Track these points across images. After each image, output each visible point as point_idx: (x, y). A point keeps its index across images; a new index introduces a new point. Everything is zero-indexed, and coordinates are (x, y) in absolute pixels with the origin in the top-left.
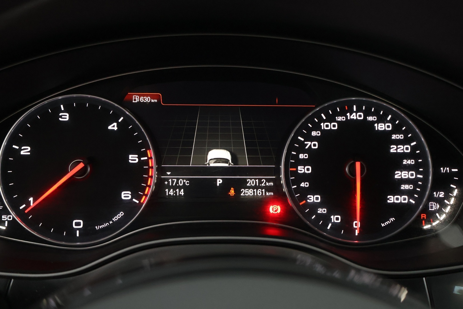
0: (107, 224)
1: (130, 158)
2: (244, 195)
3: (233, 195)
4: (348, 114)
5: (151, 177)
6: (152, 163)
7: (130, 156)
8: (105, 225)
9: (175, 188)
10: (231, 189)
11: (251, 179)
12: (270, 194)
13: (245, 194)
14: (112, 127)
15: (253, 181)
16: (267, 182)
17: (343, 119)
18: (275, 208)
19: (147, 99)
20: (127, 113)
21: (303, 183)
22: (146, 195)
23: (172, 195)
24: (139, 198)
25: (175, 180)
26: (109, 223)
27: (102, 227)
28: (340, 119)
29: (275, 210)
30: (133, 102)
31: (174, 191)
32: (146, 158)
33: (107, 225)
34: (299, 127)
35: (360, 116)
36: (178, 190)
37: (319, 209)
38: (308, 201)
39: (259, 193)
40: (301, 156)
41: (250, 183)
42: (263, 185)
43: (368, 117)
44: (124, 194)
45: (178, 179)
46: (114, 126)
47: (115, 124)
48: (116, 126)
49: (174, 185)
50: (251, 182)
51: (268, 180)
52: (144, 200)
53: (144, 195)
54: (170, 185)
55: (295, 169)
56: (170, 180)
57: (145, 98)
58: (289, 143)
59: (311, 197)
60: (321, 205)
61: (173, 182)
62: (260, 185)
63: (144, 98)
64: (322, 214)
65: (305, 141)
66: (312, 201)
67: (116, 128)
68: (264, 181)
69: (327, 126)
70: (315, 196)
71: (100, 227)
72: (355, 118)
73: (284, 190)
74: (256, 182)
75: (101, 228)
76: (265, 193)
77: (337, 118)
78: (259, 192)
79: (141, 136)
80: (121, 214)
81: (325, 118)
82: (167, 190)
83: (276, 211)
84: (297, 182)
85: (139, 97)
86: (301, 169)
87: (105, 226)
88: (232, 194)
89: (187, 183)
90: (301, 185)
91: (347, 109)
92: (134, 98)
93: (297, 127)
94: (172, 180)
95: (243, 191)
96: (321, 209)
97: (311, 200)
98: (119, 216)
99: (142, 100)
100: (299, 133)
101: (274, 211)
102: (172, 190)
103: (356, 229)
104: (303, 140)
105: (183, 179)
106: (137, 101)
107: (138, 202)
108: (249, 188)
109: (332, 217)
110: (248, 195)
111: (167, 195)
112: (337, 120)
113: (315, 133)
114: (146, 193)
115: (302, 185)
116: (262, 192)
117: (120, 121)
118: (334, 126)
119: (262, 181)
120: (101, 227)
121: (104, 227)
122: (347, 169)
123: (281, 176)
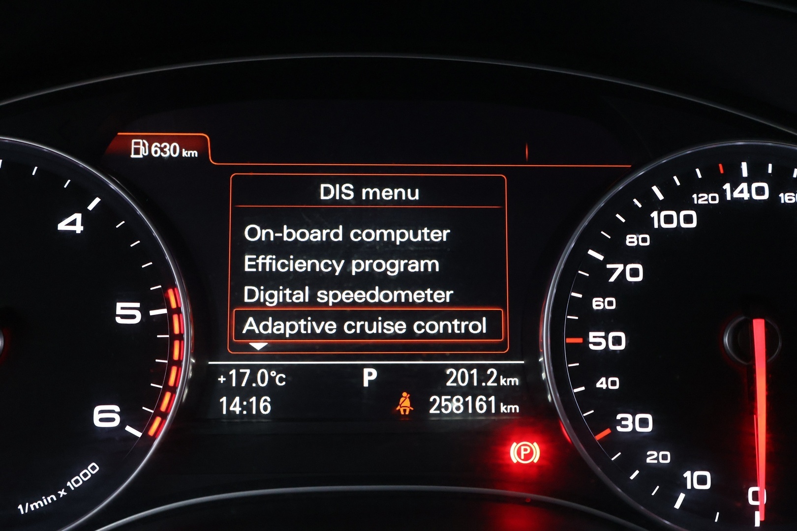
0: (52, 499)
1: (119, 311)
2: (438, 412)
3: (407, 413)
4: (727, 187)
5: (178, 363)
6: (181, 324)
7: (119, 305)
8: (45, 500)
9: (246, 393)
10: (402, 397)
11: (457, 367)
12: (511, 408)
13: (441, 411)
14: (67, 225)
15: (463, 374)
16: (501, 377)
17: (714, 198)
18: (525, 450)
19: (171, 150)
20: (113, 186)
21: (603, 379)
22: (164, 416)
23: (238, 413)
24: (143, 423)
25: (246, 373)
26: (58, 496)
27: (37, 507)
28: (703, 199)
29: (525, 455)
30: (133, 156)
31: (245, 403)
32: (164, 311)
33: (50, 501)
34: (590, 223)
35: (760, 191)
36: (253, 399)
37: (649, 453)
38: (619, 429)
39: (481, 407)
40: (598, 304)
41: (456, 380)
42: (489, 384)
43: (781, 195)
44: (101, 412)
45: (254, 369)
46: (73, 223)
47: (78, 217)
48: (79, 222)
49: (243, 385)
50: (457, 376)
51: (505, 371)
52: (158, 428)
53: (158, 413)
54: (234, 385)
55: (580, 340)
56: (233, 372)
57: (165, 147)
58: (562, 267)
59: (626, 419)
60: (655, 441)
61: (240, 376)
62: (484, 384)
63: (163, 145)
64: (658, 467)
65: (607, 261)
66: (630, 429)
67: (79, 228)
68: (492, 373)
69: (669, 219)
70: (639, 416)
71: (32, 506)
72: (746, 196)
73: (549, 397)
74: (471, 376)
75: (33, 509)
76: (498, 408)
77: (695, 196)
78: (480, 404)
79: (150, 250)
80: (92, 470)
81: (661, 197)
82: (224, 400)
83: (528, 457)
84: (587, 376)
85: (147, 144)
86: (597, 340)
87: (46, 503)
88: (405, 411)
89: (281, 380)
90: (598, 385)
91: (722, 171)
92: (133, 146)
93: (585, 223)
94: (238, 373)
95: (435, 400)
96: (655, 453)
97: (626, 426)
98: (85, 475)
99: (156, 152)
100: (590, 239)
101: (523, 457)
102: (237, 399)
103: (756, 508)
104: (600, 257)
105: (269, 368)
106: (143, 153)
107: (139, 434)
108: (453, 392)
109: (688, 474)
110: (449, 411)
111: (224, 412)
112: (696, 202)
113: (635, 240)
114: (163, 408)
115: (602, 384)
116: (489, 404)
117: (91, 207)
118: (688, 219)
119: (489, 372)
120: (34, 506)
121: (42, 505)
122: (726, 340)
123: (541, 360)
